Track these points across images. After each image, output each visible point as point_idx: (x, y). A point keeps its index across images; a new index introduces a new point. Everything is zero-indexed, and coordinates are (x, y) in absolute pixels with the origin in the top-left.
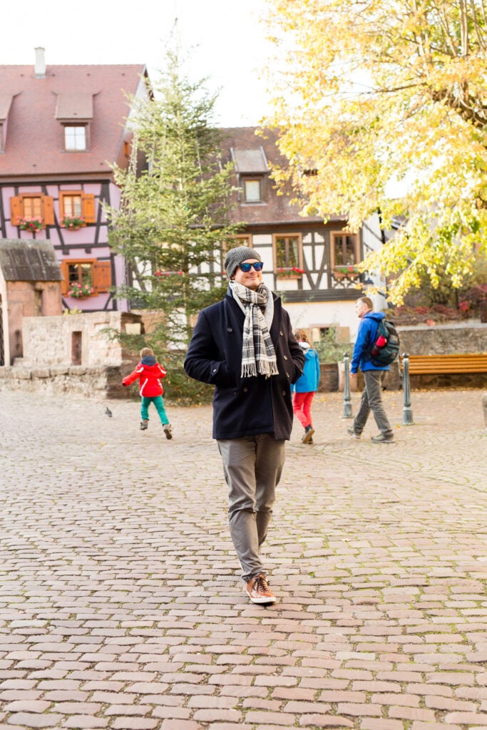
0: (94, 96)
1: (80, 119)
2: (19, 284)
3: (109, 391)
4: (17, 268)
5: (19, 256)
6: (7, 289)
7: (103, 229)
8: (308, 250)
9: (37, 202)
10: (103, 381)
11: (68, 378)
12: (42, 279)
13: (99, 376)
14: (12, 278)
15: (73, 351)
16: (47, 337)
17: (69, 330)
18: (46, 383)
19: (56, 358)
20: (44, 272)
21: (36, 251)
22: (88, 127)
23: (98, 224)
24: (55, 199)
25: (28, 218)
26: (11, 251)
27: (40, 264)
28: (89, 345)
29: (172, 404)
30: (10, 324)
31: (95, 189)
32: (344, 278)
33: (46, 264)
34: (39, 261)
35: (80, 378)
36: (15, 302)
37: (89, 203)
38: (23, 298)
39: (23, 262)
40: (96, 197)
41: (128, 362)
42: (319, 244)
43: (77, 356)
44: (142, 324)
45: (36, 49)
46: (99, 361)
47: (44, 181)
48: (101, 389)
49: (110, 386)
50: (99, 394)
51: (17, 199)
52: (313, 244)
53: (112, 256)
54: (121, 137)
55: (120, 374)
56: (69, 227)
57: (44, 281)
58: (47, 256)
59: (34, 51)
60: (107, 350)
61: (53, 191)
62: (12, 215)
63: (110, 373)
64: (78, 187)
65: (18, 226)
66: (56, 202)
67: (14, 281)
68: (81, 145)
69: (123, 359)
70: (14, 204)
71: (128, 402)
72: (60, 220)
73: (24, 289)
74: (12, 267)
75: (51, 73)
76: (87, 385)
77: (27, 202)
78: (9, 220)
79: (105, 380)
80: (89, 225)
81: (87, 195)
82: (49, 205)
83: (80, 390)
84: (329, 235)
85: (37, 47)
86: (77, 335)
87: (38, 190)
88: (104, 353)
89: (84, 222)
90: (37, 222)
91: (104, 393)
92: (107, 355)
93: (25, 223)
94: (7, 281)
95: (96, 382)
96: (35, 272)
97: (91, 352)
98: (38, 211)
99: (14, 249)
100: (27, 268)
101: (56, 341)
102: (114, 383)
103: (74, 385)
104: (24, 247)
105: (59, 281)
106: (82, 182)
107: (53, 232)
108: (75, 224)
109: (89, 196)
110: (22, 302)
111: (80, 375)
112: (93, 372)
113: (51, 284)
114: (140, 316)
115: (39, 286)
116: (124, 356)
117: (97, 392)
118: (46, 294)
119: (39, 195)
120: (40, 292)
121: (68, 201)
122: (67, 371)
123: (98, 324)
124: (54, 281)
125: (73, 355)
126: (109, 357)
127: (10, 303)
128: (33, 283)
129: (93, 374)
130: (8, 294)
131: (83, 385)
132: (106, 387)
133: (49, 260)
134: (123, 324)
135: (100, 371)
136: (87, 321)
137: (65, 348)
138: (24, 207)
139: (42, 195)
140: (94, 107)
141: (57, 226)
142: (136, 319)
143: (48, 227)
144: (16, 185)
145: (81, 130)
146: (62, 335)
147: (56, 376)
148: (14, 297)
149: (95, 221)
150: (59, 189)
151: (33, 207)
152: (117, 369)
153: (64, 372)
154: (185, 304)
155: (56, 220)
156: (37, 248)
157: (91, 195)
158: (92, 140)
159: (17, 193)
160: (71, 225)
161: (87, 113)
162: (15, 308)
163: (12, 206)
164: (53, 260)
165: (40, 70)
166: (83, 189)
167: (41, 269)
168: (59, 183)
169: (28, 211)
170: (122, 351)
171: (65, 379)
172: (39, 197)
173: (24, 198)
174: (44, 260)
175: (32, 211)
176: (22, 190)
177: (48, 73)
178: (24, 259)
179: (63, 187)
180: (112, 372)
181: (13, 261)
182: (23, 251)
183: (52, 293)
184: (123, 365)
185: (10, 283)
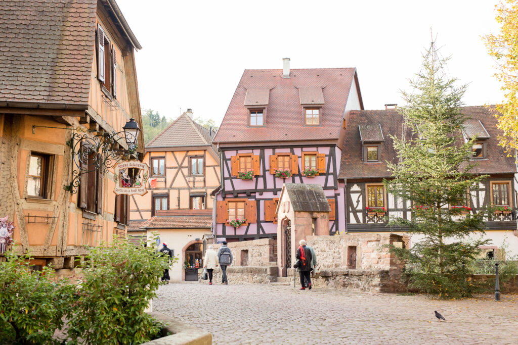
0: (323, 89)
1: (317, 104)
2: (302, 213)
3: (382, 287)
4: (301, 202)
5: (302, 195)
6: (295, 217)
7: (331, 178)
8: (474, 193)
9: (287, 159)
10: (377, 281)
11: (347, 277)
12: (317, 210)
13: (374, 277)
14: (299, 209)
15: (348, 259)
16: (327, 249)
17: (344, 245)
18: (328, 281)
19: (334, 263)
20: (318, 206)
21: (312, 191)
22: (321, 109)
23: (327, 174)
24: (299, 157)
25: (281, 169)
26: (297, 191)
27: (315, 200)
28: (363, 256)
29: (434, 298)
30: (297, 240)
31: (326, 151)
32: (500, 214)
33: (319, 200)
34: (314, 199)
35: (358, 278)
36: (300, 226)
37: (322, 160)
38: (305, 223)
39: (304, 199)
40: (326, 156)
41: (394, 268)
42: (482, 190)
43: (352, 262)
44: (404, 242)
45: (283, 59)
46: (370, 266)
47: (292, 145)
48: (375, 286)
49: (382, 284)
50: (373, 289)
51: (274, 157)
52: (477, 189)
53: (336, 195)
54: (342, 116)
55: (389, 276)
56: (308, 175)
57: (318, 212)
58: (319, 195)
59: (282, 61)
60: (377, 259)
61: (298, 151)
62: (271, 167)
63: (383, 275)
64: (314, 149)
65: (274, 175)
66: (300, 159)
67: (299, 212)
68: (316, 122)
69: (390, 266)
70: (272, 159)
71: (398, 295)
72: (301, 171)
73: (305, 217)
74: (298, 202)
75: (294, 74)
76: (363, 283)
77: (280, 159)
78: (268, 171)
79: (379, 280)
80: (321, 174)
81: (321, 154)
82: (295, 161)
83: (358, 286)
84: (489, 183)
85: (285, 58)
86: (352, 249)
87: (288, 151)
88: (375, 261)
89: (318, 172)
90: (287, 172)
91: (378, 289)
92: (378, 263)
93: (279, 173)
94: (295, 211)
95: (372, 281)
96: (313, 206)
97: (364, 260)
98: (287, 165)
99: (299, 190)
100: (307, 203)
101: (334, 252)
102: (385, 282)
103: (352, 282)
104: (304, 189)
105: (328, 212)
106: (317, 146)
107: (297, 179)
108: (312, 174)
109: (322, 155)
110: (304, 225)
111: (358, 276)
112: (369, 274)
113: (322, 214)
114: (402, 237)
115: (315, 215)
116: (392, 263)
117: (372, 288)
118: (320, 221)
119: (289, 154)
120: (315, 219)
121: (307, 158)
122: (347, 273)
123: (370, 241)
124: (325, 212)
125: (348, 262)
126: (379, 264)
127: (296, 225)
128: (311, 213)
129: (369, 275)
130: (295, 220)
131: (360, 283)
132: (380, 284)
133: (321, 198)
134: (391, 241)
135: (375, 273)
136: (360, 239)
137: (342, 257)
138: (278, 162)
139: (291, 155)
140: (324, 97)
141: (300, 175)
142: (399, 239)
143: (294, 175)
144: (274, 148)
145: (316, 112)
146: (339, 248)
147: (337, 276)
148: (299, 222)
149: (325, 172)
150: (302, 150)
151: (284, 162)
152: (387, 272)
153: (345, 273)
154: (438, 229)
155: (299, 171)
156: (313, 189)
157: (323, 154)
158: (323, 118)
159: (274, 153)
160: (310, 174)
161: (320, 101)
162: (299, 229)
163: (271, 161)
164: (323, 198)
165: (286, 72)
166: (317, 150)
167: (317, 204)
168: (302, 147)
169: (280, 165)
170: (391, 260)
171: (345, 278)
172: (289, 156)
173: (278, 156)
174: (318, 198)
175: (283, 165)
176: (278, 151)
177: (291, 74)
178: (305, 196)
179: (304, 149)
180: (384, 274)
181: (298, 198)
182: (304, 191)
183: (323, 220)
184: (390, 269)
185: (297, 213)
